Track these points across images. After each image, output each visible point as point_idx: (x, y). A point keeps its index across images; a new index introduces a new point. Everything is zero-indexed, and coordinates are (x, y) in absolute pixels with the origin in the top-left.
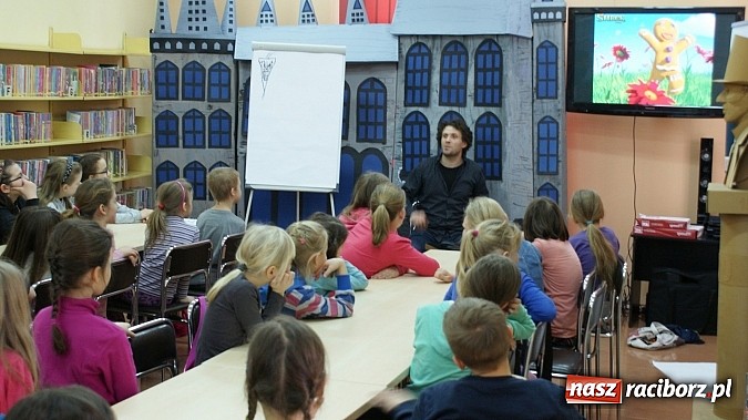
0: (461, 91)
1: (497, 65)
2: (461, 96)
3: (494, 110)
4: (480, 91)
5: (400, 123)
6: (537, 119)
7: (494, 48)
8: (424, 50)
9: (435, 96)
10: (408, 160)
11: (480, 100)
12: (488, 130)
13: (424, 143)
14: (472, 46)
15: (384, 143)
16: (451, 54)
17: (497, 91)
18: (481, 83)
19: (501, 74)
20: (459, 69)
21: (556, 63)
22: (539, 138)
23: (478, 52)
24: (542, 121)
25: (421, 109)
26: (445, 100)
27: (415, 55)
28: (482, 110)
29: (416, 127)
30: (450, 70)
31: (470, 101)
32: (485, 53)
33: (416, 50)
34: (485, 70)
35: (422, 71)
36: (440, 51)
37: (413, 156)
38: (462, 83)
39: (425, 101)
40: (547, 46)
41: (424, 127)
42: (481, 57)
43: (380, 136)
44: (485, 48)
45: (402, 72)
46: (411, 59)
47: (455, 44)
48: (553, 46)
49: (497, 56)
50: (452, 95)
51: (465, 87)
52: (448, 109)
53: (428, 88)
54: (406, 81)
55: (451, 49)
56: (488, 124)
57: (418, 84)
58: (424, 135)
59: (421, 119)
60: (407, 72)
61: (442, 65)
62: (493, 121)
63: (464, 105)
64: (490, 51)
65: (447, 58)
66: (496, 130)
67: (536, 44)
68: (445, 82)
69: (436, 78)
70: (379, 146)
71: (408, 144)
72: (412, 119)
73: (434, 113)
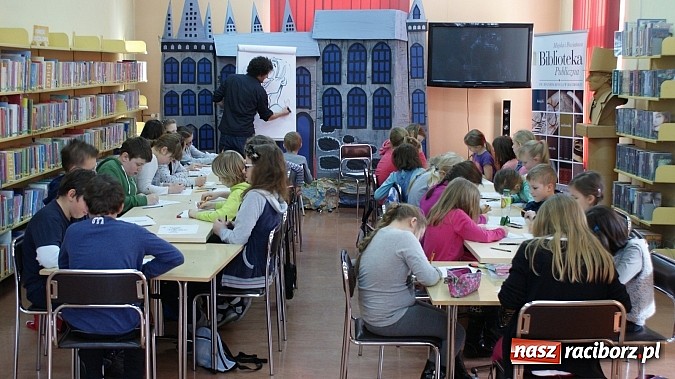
0: (363, 75)
1: (387, 58)
2: (362, 78)
3: (385, 86)
4: (376, 75)
5: (320, 95)
6: (412, 91)
7: (385, 48)
8: (335, 49)
9: (344, 78)
10: (327, 119)
11: (376, 80)
12: (382, 99)
13: (338, 108)
14: (369, 47)
15: (310, 109)
16: (354, 51)
17: (387, 74)
18: (376, 69)
19: (390, 64)
20: (361, 61)
21: (423, 57)
22: (413, 103)
23: (374, 50)
24: (414, 92)
25: (335, 86)
26: (351, 80)
27: (329, 52)
28: (378, 86)
29: (332, 98)
30: (355, 62)
31: (369, 81)
32: (379, 51)
33: (330, 49)
34: (379, 61)
35: (335, 62)
36: (347, 49)
37: (330, 116)
38: (363, 69)
39: (338, 81)
40: (417, 46)
41: (338, 98)
42: (376, 53)
43: (307, 104)
44: (379, 47)
45: (320, 63)
46: (327, 55)
47: (358, 46)
48: (421, 46)
49: (388, 53)
50: (357, 76)
51: (365, 72)
52: (354, 86)
53: (340, 73)
54: (323, 69)
55: (354, 48)
56: (382, 95)
57: (332, 70)
58: (338, 103)
59: (335, 93)
60: (324, 63)
61: (348, 57)
62: (385, 93)
63: (365, 83)
64: (382, 50)
65: (352, 54)
66: (388, 98)
67: (410, 45)
68: (351, 69)
69: (344, 67)
70: (307, 111)
71: (327, 109)
72: (329, 92)
73: (344, 89)
